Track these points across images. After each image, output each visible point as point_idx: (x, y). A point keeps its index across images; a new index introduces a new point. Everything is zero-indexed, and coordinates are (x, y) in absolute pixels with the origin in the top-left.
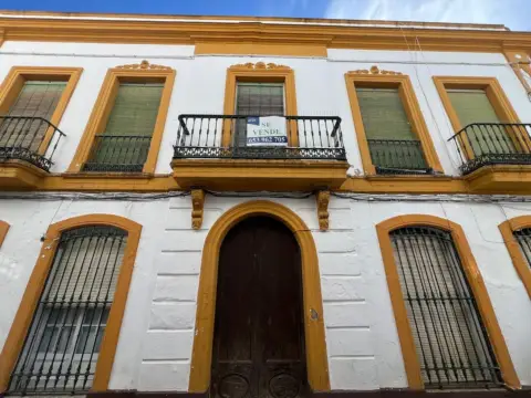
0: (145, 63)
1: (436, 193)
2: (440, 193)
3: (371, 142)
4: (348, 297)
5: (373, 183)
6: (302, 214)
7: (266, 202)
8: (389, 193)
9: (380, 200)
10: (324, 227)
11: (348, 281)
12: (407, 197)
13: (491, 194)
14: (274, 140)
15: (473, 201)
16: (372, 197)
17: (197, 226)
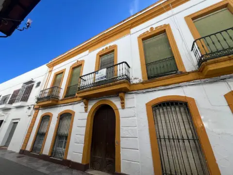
0: (78, 61)
1: (179, 83)
2: (181, 82)
3: (147, 65)
4: (130, 136)
5: (145, 85)
6: (116, 103)
7: (105, 100)
8: (153, 87)
9: (148, 92)
10: (123, 107)
11: (131, 129)
12: (163, 88)
13: (219, 76)
14: (102, 78)
15: (205, 83)
16: (144, 91)
17: (86, 111)
